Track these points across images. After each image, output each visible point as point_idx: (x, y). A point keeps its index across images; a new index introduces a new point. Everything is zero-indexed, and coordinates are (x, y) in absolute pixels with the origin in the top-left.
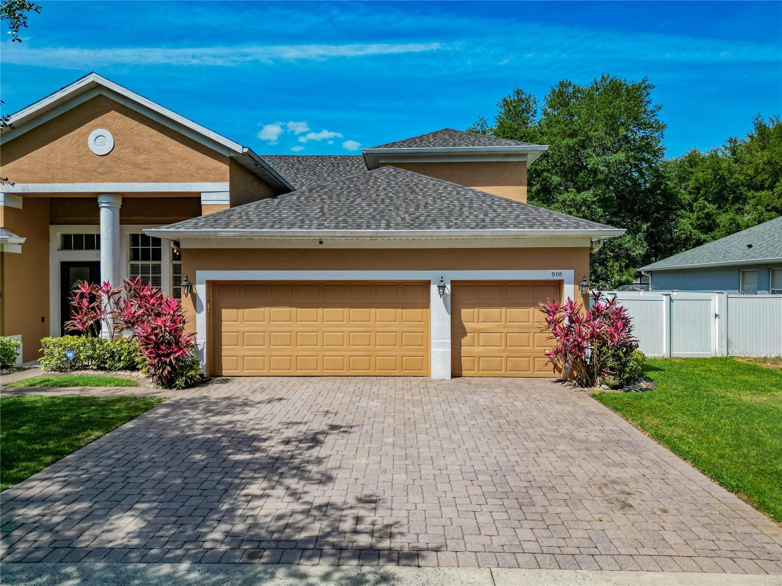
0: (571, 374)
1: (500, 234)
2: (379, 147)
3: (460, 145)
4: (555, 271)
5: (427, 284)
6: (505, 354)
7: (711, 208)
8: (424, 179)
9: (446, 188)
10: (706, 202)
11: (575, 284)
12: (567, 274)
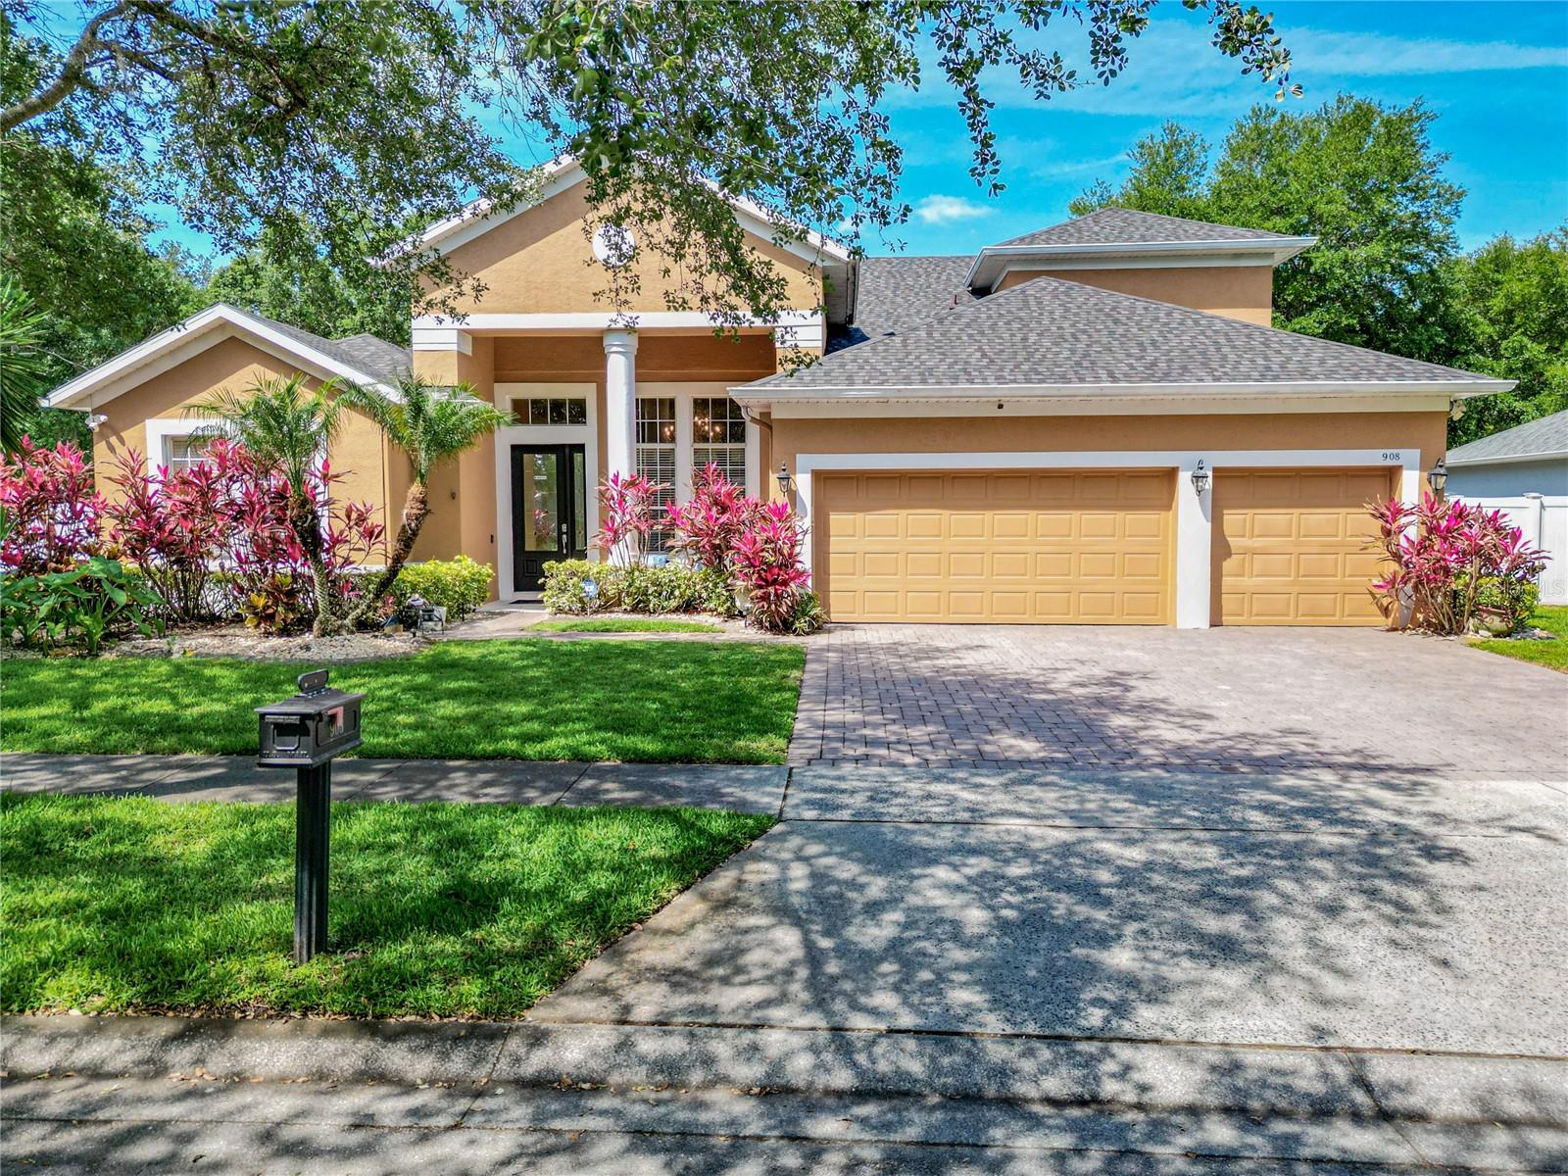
0: (1413, 619)
1: (1305, 389)
2: (1010, 243)
3: (1153, 238)
4: (1388, 452)
5: (1170, 475)
6: (1296, 589)
7: (1536, 350)
8: (1125, 300)
9: (1169, 314)
10: (1525, 340)
11: (1422, 469)
12: (1409, 456)
